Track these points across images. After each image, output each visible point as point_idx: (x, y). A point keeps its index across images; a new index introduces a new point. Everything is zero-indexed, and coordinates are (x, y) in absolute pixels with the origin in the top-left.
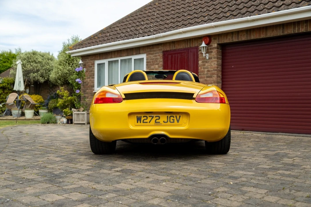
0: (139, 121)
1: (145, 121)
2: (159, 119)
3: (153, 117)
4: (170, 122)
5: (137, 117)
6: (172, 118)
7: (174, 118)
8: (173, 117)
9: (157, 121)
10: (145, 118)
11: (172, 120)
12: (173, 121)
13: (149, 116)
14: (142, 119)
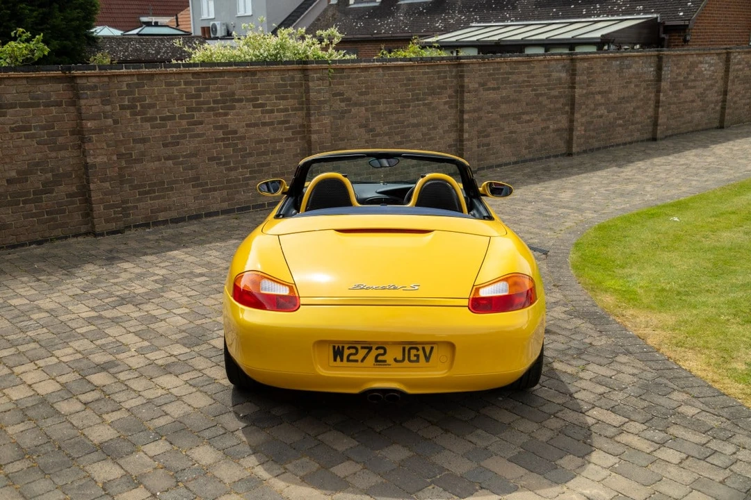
0: (338, 359)
1: (352, 358)
2: (385, 353)
3: (370, 349)
4: (410, 361)
5: (334, 347)
6: (413, 352)
7: (418, 353)
8: (415, 351)
9: (380, 358)
10: (353, 351)
11: (415, 355)
12: (415, 358)
13: (362, 348)
14: (346, 352)
